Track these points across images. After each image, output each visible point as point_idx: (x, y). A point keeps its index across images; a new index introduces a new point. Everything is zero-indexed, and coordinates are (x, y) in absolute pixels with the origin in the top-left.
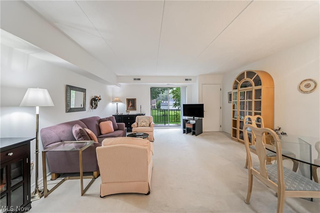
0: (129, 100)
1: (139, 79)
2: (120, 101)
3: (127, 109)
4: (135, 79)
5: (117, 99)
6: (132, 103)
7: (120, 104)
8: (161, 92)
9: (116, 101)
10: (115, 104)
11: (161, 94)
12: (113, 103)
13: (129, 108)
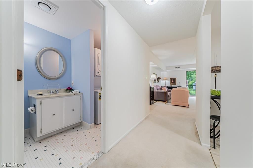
0: (171, 79)
1: (179, 67)
2: (167, 80)
3: (171, 84)
4: (176, 67)
5: (166, 78)
6: (173, 81)
7: (167, 81)
8: (194, 73)
9: (165, 79)
10: (164, 81)
11: (194, 75)
12: (163, 81)
13: (172, 83)
